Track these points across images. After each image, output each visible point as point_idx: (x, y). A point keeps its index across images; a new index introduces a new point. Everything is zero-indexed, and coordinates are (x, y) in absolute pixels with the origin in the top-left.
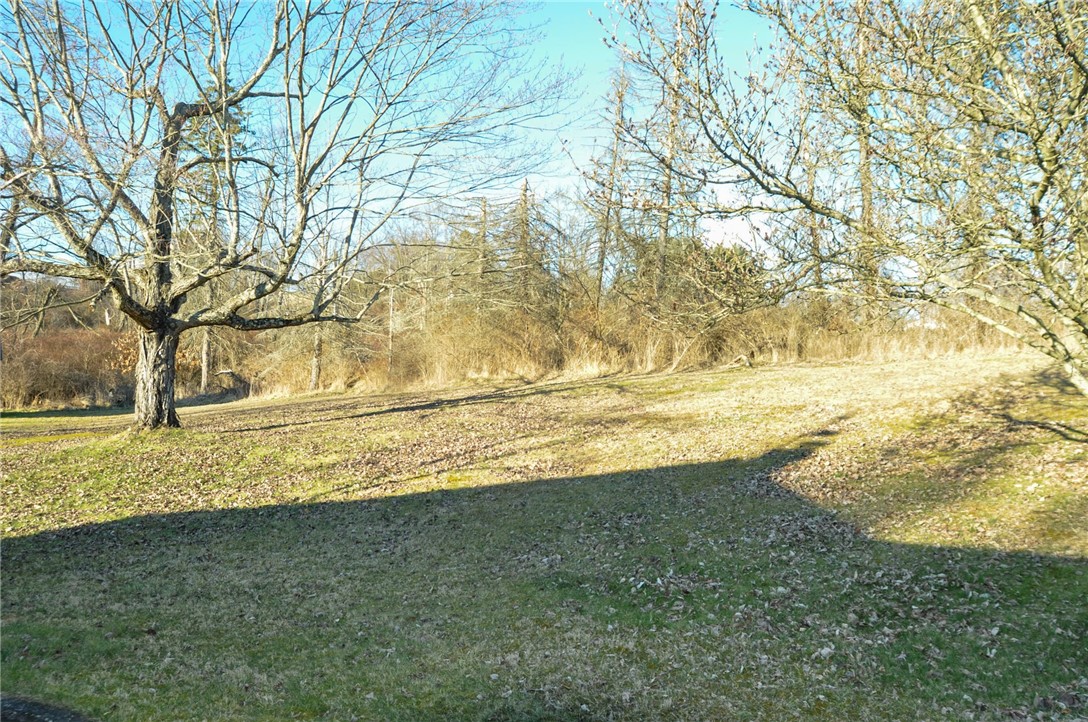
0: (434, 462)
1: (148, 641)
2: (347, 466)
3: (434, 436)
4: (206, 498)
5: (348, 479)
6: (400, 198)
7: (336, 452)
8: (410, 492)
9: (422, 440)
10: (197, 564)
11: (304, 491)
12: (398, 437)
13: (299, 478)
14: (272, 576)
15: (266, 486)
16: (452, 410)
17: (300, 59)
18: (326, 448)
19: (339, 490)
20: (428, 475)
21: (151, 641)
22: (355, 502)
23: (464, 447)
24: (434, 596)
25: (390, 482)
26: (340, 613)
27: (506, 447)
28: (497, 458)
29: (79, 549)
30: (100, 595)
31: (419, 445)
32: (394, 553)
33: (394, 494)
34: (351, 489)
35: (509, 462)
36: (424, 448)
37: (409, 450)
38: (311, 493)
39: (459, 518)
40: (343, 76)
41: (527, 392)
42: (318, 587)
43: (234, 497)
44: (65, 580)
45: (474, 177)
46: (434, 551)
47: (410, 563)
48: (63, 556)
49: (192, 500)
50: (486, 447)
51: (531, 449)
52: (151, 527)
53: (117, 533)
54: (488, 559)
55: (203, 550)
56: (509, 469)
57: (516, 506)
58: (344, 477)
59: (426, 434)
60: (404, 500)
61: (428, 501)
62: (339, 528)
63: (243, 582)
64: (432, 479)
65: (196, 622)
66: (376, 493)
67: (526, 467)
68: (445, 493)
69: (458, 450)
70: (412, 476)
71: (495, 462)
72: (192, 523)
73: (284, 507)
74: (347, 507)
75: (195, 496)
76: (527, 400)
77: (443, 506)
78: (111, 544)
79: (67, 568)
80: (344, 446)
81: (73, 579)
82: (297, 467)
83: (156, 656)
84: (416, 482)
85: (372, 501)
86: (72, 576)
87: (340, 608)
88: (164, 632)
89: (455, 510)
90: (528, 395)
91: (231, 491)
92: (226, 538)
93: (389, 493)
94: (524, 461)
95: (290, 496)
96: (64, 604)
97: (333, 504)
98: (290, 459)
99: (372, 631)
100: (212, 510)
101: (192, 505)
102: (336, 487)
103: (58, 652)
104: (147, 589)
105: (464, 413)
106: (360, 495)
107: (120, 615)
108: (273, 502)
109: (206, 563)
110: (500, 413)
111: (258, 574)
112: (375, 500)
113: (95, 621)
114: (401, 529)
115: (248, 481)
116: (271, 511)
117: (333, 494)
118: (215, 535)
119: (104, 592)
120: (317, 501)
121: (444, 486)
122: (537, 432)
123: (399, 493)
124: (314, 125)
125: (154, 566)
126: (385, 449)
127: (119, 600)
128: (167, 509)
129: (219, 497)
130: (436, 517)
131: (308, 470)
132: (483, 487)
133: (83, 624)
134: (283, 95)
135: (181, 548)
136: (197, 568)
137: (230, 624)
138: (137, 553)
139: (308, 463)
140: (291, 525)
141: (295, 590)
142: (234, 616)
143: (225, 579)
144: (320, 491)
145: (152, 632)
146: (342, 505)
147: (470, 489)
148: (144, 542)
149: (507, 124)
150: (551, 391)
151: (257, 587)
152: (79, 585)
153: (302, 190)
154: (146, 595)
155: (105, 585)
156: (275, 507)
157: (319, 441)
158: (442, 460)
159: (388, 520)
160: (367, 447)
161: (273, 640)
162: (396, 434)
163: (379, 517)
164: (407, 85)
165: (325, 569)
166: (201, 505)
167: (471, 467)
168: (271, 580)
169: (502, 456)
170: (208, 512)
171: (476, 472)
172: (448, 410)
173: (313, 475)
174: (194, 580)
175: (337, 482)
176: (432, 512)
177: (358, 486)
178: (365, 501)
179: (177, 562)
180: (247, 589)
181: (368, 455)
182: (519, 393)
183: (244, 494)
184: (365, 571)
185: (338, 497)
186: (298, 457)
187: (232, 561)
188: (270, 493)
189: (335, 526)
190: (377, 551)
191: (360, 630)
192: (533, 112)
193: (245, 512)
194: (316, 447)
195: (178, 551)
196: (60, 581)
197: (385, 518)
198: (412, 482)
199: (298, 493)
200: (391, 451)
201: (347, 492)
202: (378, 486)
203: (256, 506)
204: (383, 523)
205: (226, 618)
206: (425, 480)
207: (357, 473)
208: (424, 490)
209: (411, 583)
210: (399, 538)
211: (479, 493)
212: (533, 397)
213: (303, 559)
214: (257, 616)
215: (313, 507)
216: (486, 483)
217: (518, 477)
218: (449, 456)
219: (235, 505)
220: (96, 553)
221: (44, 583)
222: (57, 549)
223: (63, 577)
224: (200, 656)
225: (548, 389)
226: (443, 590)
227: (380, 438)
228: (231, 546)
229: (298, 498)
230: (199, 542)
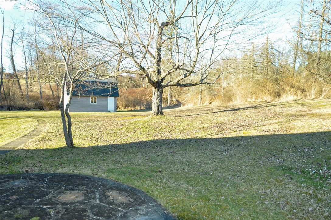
0: (238, 127)
1: (159, 174)
2: (211, 128)
3: (238, 119)
4: (172, 135)
5: (212, 131)
6: (227, 45)
7: (208, 123)
8: (231, 136)
9: (234, 120)
10: (171, 154)
11: (199, 135)
12: (226, 119)
13: (197, 131)
14: (192, 159)
15: (188, 133)
16: (243, 111)
17: (196, 5)
18: (205, 122)
19: (209, 135)
20: (237, 131)
21: (160, 174)
22: (214, 138)
23: (248, 123)
24: (241, 169)
25: (225, 133)
26: (212, 172)
27: (262, 123)
28: (259, 126)
29: (140, 148)
30: (146, 160)
31: (233, 122)
32: (227, 155)
33: (226, 137)
34: (213, 135)
35: (263, 128)
36: (235, 123)
37: (230, 123)
38: (201, 135)
39: (247, 145)
40: (209, 8)
41: (268, 105)
42: (205, 163)
43: (179, 135)
44: (138, 156)
45: (251, 36)
46: (240, 155)
47: (232, 158)
48: (136, 149)
49: (167, 136)
50: (255, 123)
51: (270, 124)
52: (158, 143)
53: (149, 144)
54: (258, 159)
55: (172, 150)
56: (263, 130)
57: (266, 142)
58: (211, 131)
59: (235, 118)
60: (229, 139)
61: (237, 139)
62: (210, 146)
63: (184, 160)
64: (238, 132)
65: (171, 170)
66: (221, 136)
67: (269, 130)
68: (242, 137)
69: (246, 124)
70: (232, 131)
71: (258, 128)
72: (168, 142)
73: (194, 139)
74: (212, 140)
75: (169, 135)
76: (268, 108)
77: (242, 141)
78: (148, 147)
79: (138, 152)
80: (210, 121)
81: (140, 156)
82: (197, 127)
83: (162, 179)
84: (233, 133)
85: (219, 138)
86: (139, 155)
87: (212, 170)
88: (163, 172)
89: (246, 143)
90: (268, 106)
91: (178, 134)
92: (178, 147)
93: (224, 136)
94: (268, 128)
95: (195, 136)
96: (138, 162)
97: (208, 139)
98: (195, 125)
99: (222, 178)
100: (173, 139)
101: (168, 137)
102: (208, 134)
103: (137, 175)
104: (158, 160)
105: (247, 112)
106: (215, 137)
107: (152, 166)
108: (190, 137)
109: (173, 154)
110: (259, 112)
111: (188, 158)
112: (221, 138)
113: (146, 167)
114: (229, 147)
115: (183, 131)
116: (190, 140)
117: (207, 136)
118: (175, 146)
119: (147, 160)
120: (203, 138)
121: (242, 135)
122: (272, 119)
123: (228, 136)
124: (200, 24)
125: (159, 154)
126: (223, 123)
127: (151, 162)
128: (161, 138)
129: (175, 135)
130: (240, 144)
131: (200, 128)
132: (255, 136)
133: (143, 168)
134: (191, 16)
135: (166, 149)
136: (170, 155)
137: (181, 172)
138: (155, 150)
139: (200, 126)
140: (196, 144)
141: (198, 163)
142: (182, 169)
143: (179, 158)
144: (204, 135)
145: (160, 172)
146: (210, 139)
147: (251, 136)
148: (156, 146)
149: (262, 17)
150: (276, 105)
151: (188, 162)
152: (141, 157)
153: (197, 45)
154: (158, 161)
155: (147, 158)
156: (191, 139)
157: (203, 120)
158: (241, 127)
159: (225, 144)
160: (217, 122)
161: (193, 177)
162: (226, 118)
163: (222, 143)
164: (229, 8)
165: (207, 158)
166: (170, 137)
167: (250, 129)
168: (191, 160)
169: (261, 126)
170: (172, 139)
171: (252, 131)
172: (242, 111)
173: (202, 130)
174: (170, 159)
175: (209, 132)
176: (238, 143)
177: (215, 134)
178: (217, 138)
179: (165, 153)
180: (185, 162)
181: (218, 125)
182: (265, 106)
183: (182, 135)
184: (219, 160)
185: (209, 137)
186: (197, 124)
187: (180, 154)
188: (189, 135)
189: (209, 146)
190: (222, 154)
191: (218, 177)
192: (272, 12)
193: (182, 140)
194: (202, 122)
195: (165, 150)
196: (136, 156)
197: (224, 144)
198: (232, 133)
199: (197, 135)
200: (224, 123)
201: (212, 135)
202: (221, 134)
203: (186, 138)
204: (223, 145)
205: (179, 170)
206: (236, 133)
207: (214, 130)
208: (236, 136)
209: (233, 164)
210: (229, 150)
211: (254, 138)
212: (270, 107)
213: (200, 155)
214: (188, 170)
215: (202, 139)
216: (256, 134)
217: (267, 133)
218: (243, 126)
219: (180, 138)
220: (144, 149)
221: (132, 156)
222: (135, 147)
223: (137, 155)
224: (173, 180)
225: (275, 105)
226: (243, 167)
227: (221, 119)
228: (179, 149)
229: (197, 137)
230: (171, 148)
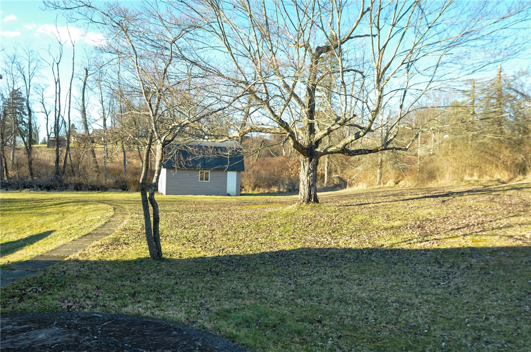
0: (459, 229)
1: (318, 327)
2: (407, 228)
3: (455, 213)
4: (335, 241)
5: (409, 236)
6: (430, 82)
7: (399, 220)
8: (449, 247)
9: (448, 215)
10: (336, 280)
11: (386, 241)
12: (433, 213)
13: (382, 233)
14: (379, 293)
15: (365, 237)
16: (461, 198)
17: (378, 12)
18: (394, 217)
19: (405, 241)
20: (457, 237)
21: (320, 327)
22: (416, 250)
23: (476, 221)
24: (487, 322)
25: (435, 239)
26: (426, 326)
27: (505, 222)
28: (501, 228)
29: (279, 264)
30: (291, 293)
31: (447, 218)
32: (449, 286)
33: (439, 247)
34: (412, 242)
35: (510, 232)
36: (451, 220)
37: (442, 221)
38: (390, 242)
39: (487, 266)
40: (401, 17)
41: (506, 188)
42: (408, 304)
43: (349, 241)
44: (274, 281)
45: (475, 65)
46: (476, 288)
47: (462, 294)
48: (272, 267)
49: (328, 242)
50: (491, 221)
51: (523, 224)
52: (310, 255)
53: (295, 257)
54: (518, 299)
55: (339, 271)
56: (511, 237)
57: (526, 263)
58: (407, 234)
59: (450, 211)
60: (446, 251)
61: (463, 253)
62: (410, 265)
63: (364, 295)
64: (461, 239)
65: (341, 318)
66: (428, 245)
67: (523, 236)
68: (472, 249)
69: (473, 222)
70: (448, 237)
71: (500, 231)
72: (330, 255)
73: (377, 249)
74: (412, 253)
75: (330, 240)
76: (508, 193)
77: (473, 258)
78: (293, 262)
79: (274, 274)
80: (403, 216)
81: (278, 281)
82: (379, 227)
83: (323, 338)
84: (451, 240)
85: (427, 250)
86: (277, 279)
87: (426, 323)
88: (326, 322)
89: (482, 261)
90: (507, 190)
91: (348, 238)
92: (349, 265)
93: (435, 246)
94: (521, 232)
95: (379, 243)
96: (275, 296)
97: (403, 250)
98: (375, 222)
99: (451, 343)
100: (339, 248)
101: (329, 244)
102: (403, 240)
103: (274, 327)
104: (313, 293)
105: (469, 200)
106: (418, 246)
107: (302, 307)
108: (370, 246)
109: (341, 280)
110: (492, 200)
111: (371, 290)
112: (428, 250)
113: (290, 308)
114: (450, 270)
115: (355, 233)
116: (370, 252)
117: (402, 244)
118: (343, 263)
119: (293, 291)
120: (394, 247)
121: (471, 244)
122: (522, 213)
123: (442, 247)
124: (384, 47)
125: (315, 278)
126: (427, 219)
127: (300, 297)
128: (317, 245)
129: (341, 241)
130: (471, 264)
131: (386, 229)
132: (498, 248)
133: (285, 310)
135: (327, 269)
136: (336, 282)
137: (360, 322)
138: (306, 269)
139: (385, 225)
140: (382, 261)
141: (394, 304)
142: (363, 318)
143: (354, 291)
144: (394, 242)
145: (320, 322)
146: (410, 252)
147: (489, 248)
148: (309, 263)
149: (501, 29)
150: (522, 188)
151: (372, 300)
152: (280, 285)
153: (379, 81)
154: (313, 296)
155: (293, 287)
156: (371, 249)
157: (389, 213)
158: (463, 228)
159: (439, 263)
160: (416, 218)
161: (388, 339)
162: (431, 210)
163: (434, 261)
164: (440, 15)
165: (409, 292)
166: (333, 245)
167: (484, 233)
168: (379, 295)
169: (504, 227)
170: (337, 249)
171: (489, 238)
172: (458, 198)
173: (389, 232)
174: (337, 291)
175: (403, 237)
176: (467, 261)
177: (415, 240)
178: (422, 250)
179: (326, 277)
180: (366, 300)
181: (418, 223)
182: (501, 189)
183: (354, 240)
184: (434, 297)
185: (405, 246)
186: (379, 221)
187: (355, 280)
188: (367, 241)
189: (407, 265)
190: (439, 284)
191: (443, 341)
192: (520, 18)
193: (355, 250)
194: (388, 216)
195: (326, 270)
196: (272, 281)
197: (437, 261)
198: (449, 240)
199: (382, 242)
200: (431, 220)
201: (410, 244)
202: (428, 241)
203: (362, 248)
204: (437, 265)
205: (358, 318)
206: (456, 240)
207: (414, 233)
208: (458, 246)
209: (467, 310)
210: (450, 276)
211: (496, 251)
212: (512, 191)
213: (394, 284)
214: (375, 319)
215: (394, 252)
216: (498, 244)
217: (520, 242)
218: (468, 226)
219: (350, 246)
220: (287, 267)
221: (265, 282)
222: (269, 263)
223: (273, 279)
224: (347, 343)
225: (520, 187)
226: (492, 319)
227: (423, 213)
228: (352, 270)
229: (383, 245)
230: (335, 266)
